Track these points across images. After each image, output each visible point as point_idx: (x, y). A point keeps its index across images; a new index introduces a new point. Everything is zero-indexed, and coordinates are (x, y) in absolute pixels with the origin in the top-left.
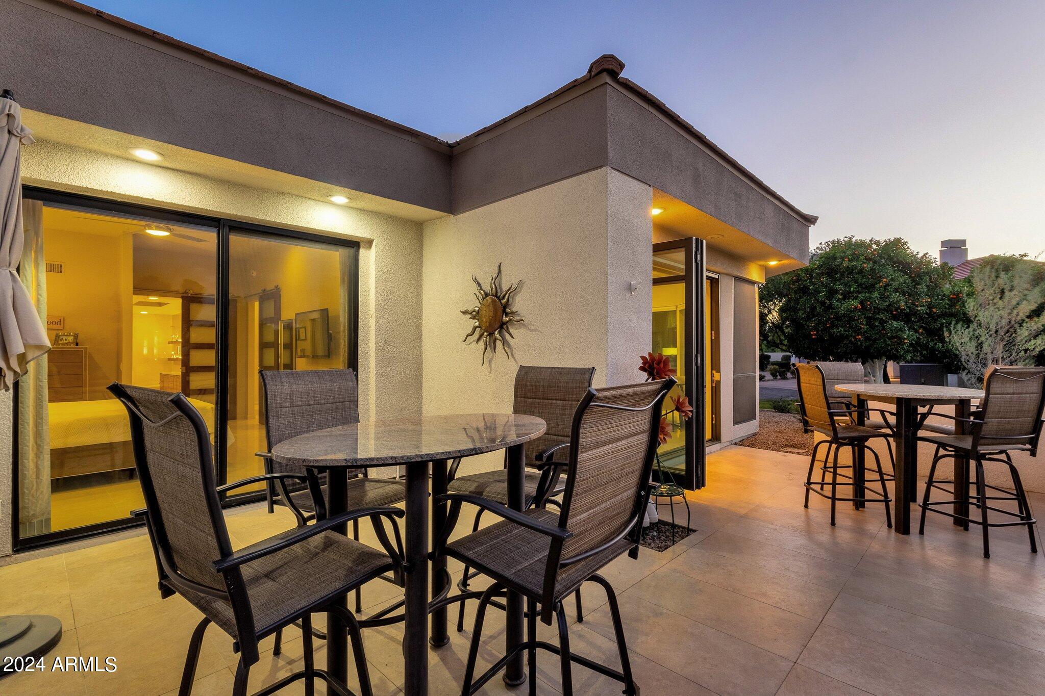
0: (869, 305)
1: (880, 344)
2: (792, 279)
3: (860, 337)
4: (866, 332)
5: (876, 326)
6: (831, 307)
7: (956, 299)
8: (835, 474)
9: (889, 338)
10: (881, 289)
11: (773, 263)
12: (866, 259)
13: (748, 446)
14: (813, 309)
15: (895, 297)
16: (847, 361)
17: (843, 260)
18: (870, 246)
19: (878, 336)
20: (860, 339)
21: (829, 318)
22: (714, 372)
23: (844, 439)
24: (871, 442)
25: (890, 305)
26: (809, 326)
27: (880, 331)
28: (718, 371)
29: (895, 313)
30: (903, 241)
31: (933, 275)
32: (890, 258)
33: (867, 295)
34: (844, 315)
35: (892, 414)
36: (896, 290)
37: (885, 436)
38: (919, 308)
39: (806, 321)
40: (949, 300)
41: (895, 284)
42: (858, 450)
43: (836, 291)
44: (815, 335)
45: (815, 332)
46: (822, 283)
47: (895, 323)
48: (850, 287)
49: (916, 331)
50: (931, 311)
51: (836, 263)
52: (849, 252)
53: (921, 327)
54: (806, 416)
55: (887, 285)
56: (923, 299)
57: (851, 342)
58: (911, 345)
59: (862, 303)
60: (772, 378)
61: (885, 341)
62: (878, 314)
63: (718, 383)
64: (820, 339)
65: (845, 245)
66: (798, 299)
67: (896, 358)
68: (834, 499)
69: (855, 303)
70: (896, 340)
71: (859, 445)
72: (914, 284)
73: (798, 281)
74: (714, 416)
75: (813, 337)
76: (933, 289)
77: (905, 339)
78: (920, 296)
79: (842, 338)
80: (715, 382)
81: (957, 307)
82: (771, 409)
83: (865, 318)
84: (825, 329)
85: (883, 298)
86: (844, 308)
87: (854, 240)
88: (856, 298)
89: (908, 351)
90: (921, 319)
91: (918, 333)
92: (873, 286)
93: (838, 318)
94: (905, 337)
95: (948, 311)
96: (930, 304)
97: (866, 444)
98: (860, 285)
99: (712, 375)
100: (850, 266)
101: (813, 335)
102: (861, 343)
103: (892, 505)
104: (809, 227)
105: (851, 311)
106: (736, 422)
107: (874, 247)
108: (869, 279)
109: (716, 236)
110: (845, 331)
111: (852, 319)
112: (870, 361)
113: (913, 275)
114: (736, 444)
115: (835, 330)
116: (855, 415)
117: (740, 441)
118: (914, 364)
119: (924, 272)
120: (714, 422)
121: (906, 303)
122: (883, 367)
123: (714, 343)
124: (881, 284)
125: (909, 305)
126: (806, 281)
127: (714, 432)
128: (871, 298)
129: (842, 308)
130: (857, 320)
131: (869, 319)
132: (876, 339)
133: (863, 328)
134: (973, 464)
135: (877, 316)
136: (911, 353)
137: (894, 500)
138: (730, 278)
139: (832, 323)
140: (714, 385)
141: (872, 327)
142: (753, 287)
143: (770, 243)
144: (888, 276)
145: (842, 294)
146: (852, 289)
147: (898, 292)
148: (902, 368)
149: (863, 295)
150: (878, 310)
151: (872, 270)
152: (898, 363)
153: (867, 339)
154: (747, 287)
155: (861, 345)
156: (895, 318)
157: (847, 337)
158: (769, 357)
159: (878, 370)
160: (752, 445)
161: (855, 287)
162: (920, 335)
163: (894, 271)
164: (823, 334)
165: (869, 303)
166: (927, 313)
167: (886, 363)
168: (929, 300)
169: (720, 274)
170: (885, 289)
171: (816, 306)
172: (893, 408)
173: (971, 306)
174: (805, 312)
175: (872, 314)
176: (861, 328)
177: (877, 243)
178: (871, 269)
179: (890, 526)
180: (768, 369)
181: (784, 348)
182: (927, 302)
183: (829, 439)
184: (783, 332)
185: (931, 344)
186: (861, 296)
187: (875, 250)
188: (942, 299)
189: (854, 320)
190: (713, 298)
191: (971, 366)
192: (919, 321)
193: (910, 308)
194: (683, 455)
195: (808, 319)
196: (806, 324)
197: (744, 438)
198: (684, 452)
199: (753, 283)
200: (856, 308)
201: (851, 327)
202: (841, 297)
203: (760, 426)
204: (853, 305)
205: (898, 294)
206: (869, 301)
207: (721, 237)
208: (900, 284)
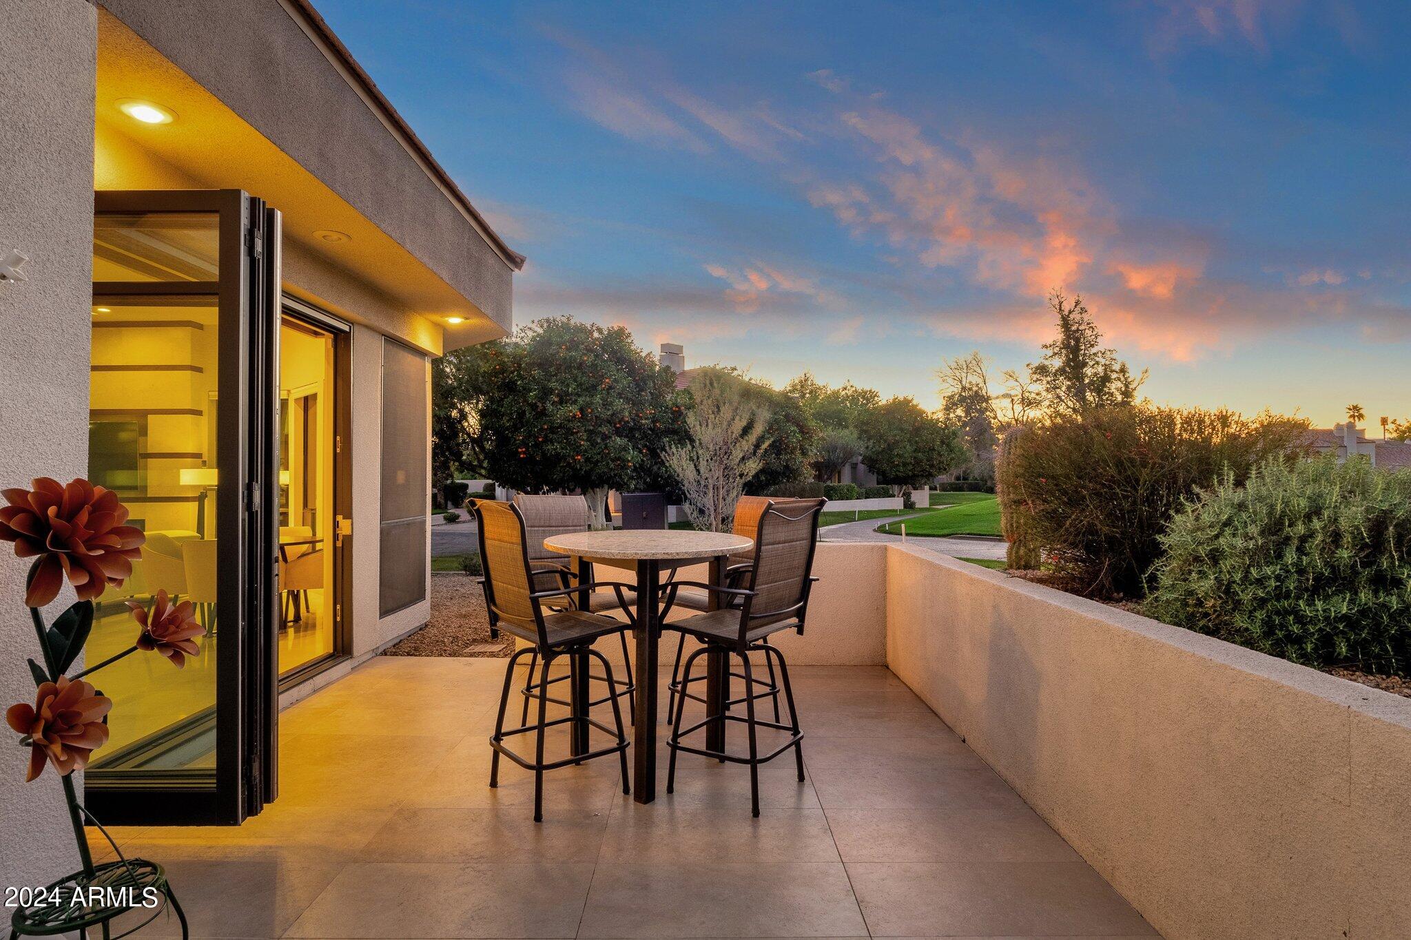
0: (590, 413)
1: (602, 468)
2: (495, 368)
3: (579, 457)
4: (586, 451)
5: (597, 443)
6: (543, 413)
7: (678, 414)
8: (543, 699)
9: (613, 460)
10: (604, 392)
11: (455, 321)
12: (588, 350)
13: (409, 654)
14: (521, 414)
15: (619, 404)
16: (564, 494)
17: (561, 348)
18: (591, 333)
19: (599, 456)
20: (579, 460)
21: (542, 429)
22: (339, 518)
23: (558, 645)
24: (600, 644)
25: (613, 415)
26: (515, 440)
27: (603, 451)
28: (349, 515)
29: (618, 425)
30: (627, 332)
31: (657, 380)
32: (614, 353)
33: (588, 399)
34: (561, 426)
35: (631, 588)
36: (620, 395)
37: (621, 628)
38: (643, 422)
39: (513, 432)
40: (672, 414)
41: (619, 387)
42: (580, 657)
43: (551, 391)
44: (524, 453)
45: (524, 449)
46: (534, 378)
47: (618, 439)
48: (568, 385)
49: (641, 452)
50: (655, 426)
51: (551, 351)
52: (567, 337)
53: (645, 446)
54: (495, 605)
55: (610, 388)
56: (647, 410)
57: (569, 464)
58: (635, 469)
59: (581, 410)
60: (470, 518)
61: (608, 463)
62: (600, 426)
63: (348, 540)
64: (530, 460)
65: (561, 327)
66: (502, 400)
67: (619, 487)
68: (539, 768)
69: (574, 410)
70: (619, 462)
71: (580, 650)
72: (638, 389)
73: (503, 371)
74: (338, 607)
75: (522, 456)
76: (656, 399)
77: (629, 461)
78: (644, 405)
79: (558, 458)
80: (341, 538)
81: (679, 423)
82: (461, 570)
83: (585, 431)
84: (537, 445)
85: (606, 405)
86: (561, 415)
87: (572, 322)
88: (575, 402)
89: (632, 478)
90: (645, 436)
91: (642, 453)
92: (594, 387)
93: (553, 430)
94: (629, 459)
95: (670, 426)
96: (654, 417)
97: (591, 647)
98: (580, 385)
99: (336, 525)
100: (568, 357)
101: (520, 453)
102: (581, 466)
103: (630, 752)
104: (513, 271)
105: (569, 421)
106: (385, 612)
107: (596, 335)
108: (590, 377)
109: (335, 236)
110: (562, 449)
111: (570, 432)
112: (590, 490)
113: (637, 378)
114: (385, 653)
115: (549, 447)
116: (575, 596)
117: (394, 646)
118: (637, 494)
119: (648, 376)
120: (338, 619)
121: (630, 413)
122: (605, 499)
123: (339, 460)
124: (604, 386)
125: (633, 416)
126: (513, 372)
127: (339, 639)
128: (592, 403)
129: (558, 416)
130: (577, 433)
131: (590, 432)
132: (598, 461)
133: (583, 445)
134: (734, 659)
135: (600, 429)
136: (635, 479)
137: (633, 744)
138: (377, 336)
139: (546, 436)
140: (339, 544)
141: (594, 444)
142: (421, 361)
143: (445, 275)
144: (611, 375)
145: (558, 395)
146: (570, 389)
147: (621, 398)
148: (623, 498)
149: (583, 398)
150: (599, 421)
151: (594, 365)
152: (621, 493)
153: (587, 460)
154: (410, 360)
155: (581, 469)
156: (618, 433)
157: (564, 457)
158: (466, 486)
159: (599, 502)
160: (415, 652)
161: (574, 386)
162: (643, 456)
163: (618, 370)
164: (534, 452)
165: (589, 410)
166: (650, 429)
167: (608, 492)
168: (653, 412)
169: (353, 324)
170: (608, 393)
171: (525, 411)
172: (631, 577)
173: (691, 419)
174: (512, 418)
175: (593, 426)
176: (581, 445)
177: (600, 330)
178: (592, 364)
179: (626, 791)
180: (464, 505)
181: (483, 472)
182: (651, 414)
183: (533, 645)
184: (482, 448)
185: (655, 468)
186: (580, 400)
187: (597, 339)
188: (665, 412)
189: (573, 434)
190: (339, 368)
191: (694, 495)
192: (642, 439)
193: (633, 420)
194: (210, 730)
195: (515, 428)
196: (512, 437)
197: (402, 638)
198: (214, 722)
199: (421, 353)
200: (574, 416)
201: (569, 443)
202: (556, 400)
203: (434, 607)
204: (571, 411)
205: (622, 401)
206: (589, 408)
207: (344, 239)
208: (624, 389)
